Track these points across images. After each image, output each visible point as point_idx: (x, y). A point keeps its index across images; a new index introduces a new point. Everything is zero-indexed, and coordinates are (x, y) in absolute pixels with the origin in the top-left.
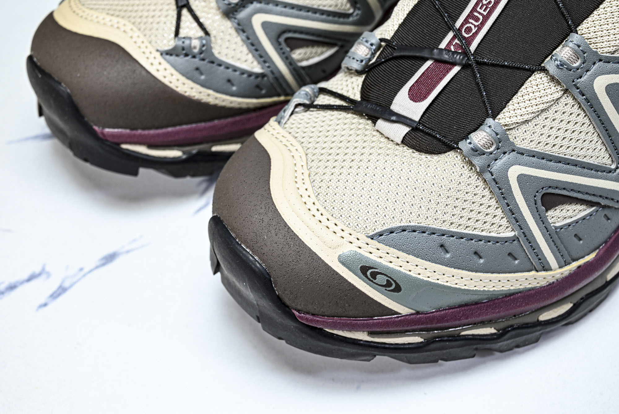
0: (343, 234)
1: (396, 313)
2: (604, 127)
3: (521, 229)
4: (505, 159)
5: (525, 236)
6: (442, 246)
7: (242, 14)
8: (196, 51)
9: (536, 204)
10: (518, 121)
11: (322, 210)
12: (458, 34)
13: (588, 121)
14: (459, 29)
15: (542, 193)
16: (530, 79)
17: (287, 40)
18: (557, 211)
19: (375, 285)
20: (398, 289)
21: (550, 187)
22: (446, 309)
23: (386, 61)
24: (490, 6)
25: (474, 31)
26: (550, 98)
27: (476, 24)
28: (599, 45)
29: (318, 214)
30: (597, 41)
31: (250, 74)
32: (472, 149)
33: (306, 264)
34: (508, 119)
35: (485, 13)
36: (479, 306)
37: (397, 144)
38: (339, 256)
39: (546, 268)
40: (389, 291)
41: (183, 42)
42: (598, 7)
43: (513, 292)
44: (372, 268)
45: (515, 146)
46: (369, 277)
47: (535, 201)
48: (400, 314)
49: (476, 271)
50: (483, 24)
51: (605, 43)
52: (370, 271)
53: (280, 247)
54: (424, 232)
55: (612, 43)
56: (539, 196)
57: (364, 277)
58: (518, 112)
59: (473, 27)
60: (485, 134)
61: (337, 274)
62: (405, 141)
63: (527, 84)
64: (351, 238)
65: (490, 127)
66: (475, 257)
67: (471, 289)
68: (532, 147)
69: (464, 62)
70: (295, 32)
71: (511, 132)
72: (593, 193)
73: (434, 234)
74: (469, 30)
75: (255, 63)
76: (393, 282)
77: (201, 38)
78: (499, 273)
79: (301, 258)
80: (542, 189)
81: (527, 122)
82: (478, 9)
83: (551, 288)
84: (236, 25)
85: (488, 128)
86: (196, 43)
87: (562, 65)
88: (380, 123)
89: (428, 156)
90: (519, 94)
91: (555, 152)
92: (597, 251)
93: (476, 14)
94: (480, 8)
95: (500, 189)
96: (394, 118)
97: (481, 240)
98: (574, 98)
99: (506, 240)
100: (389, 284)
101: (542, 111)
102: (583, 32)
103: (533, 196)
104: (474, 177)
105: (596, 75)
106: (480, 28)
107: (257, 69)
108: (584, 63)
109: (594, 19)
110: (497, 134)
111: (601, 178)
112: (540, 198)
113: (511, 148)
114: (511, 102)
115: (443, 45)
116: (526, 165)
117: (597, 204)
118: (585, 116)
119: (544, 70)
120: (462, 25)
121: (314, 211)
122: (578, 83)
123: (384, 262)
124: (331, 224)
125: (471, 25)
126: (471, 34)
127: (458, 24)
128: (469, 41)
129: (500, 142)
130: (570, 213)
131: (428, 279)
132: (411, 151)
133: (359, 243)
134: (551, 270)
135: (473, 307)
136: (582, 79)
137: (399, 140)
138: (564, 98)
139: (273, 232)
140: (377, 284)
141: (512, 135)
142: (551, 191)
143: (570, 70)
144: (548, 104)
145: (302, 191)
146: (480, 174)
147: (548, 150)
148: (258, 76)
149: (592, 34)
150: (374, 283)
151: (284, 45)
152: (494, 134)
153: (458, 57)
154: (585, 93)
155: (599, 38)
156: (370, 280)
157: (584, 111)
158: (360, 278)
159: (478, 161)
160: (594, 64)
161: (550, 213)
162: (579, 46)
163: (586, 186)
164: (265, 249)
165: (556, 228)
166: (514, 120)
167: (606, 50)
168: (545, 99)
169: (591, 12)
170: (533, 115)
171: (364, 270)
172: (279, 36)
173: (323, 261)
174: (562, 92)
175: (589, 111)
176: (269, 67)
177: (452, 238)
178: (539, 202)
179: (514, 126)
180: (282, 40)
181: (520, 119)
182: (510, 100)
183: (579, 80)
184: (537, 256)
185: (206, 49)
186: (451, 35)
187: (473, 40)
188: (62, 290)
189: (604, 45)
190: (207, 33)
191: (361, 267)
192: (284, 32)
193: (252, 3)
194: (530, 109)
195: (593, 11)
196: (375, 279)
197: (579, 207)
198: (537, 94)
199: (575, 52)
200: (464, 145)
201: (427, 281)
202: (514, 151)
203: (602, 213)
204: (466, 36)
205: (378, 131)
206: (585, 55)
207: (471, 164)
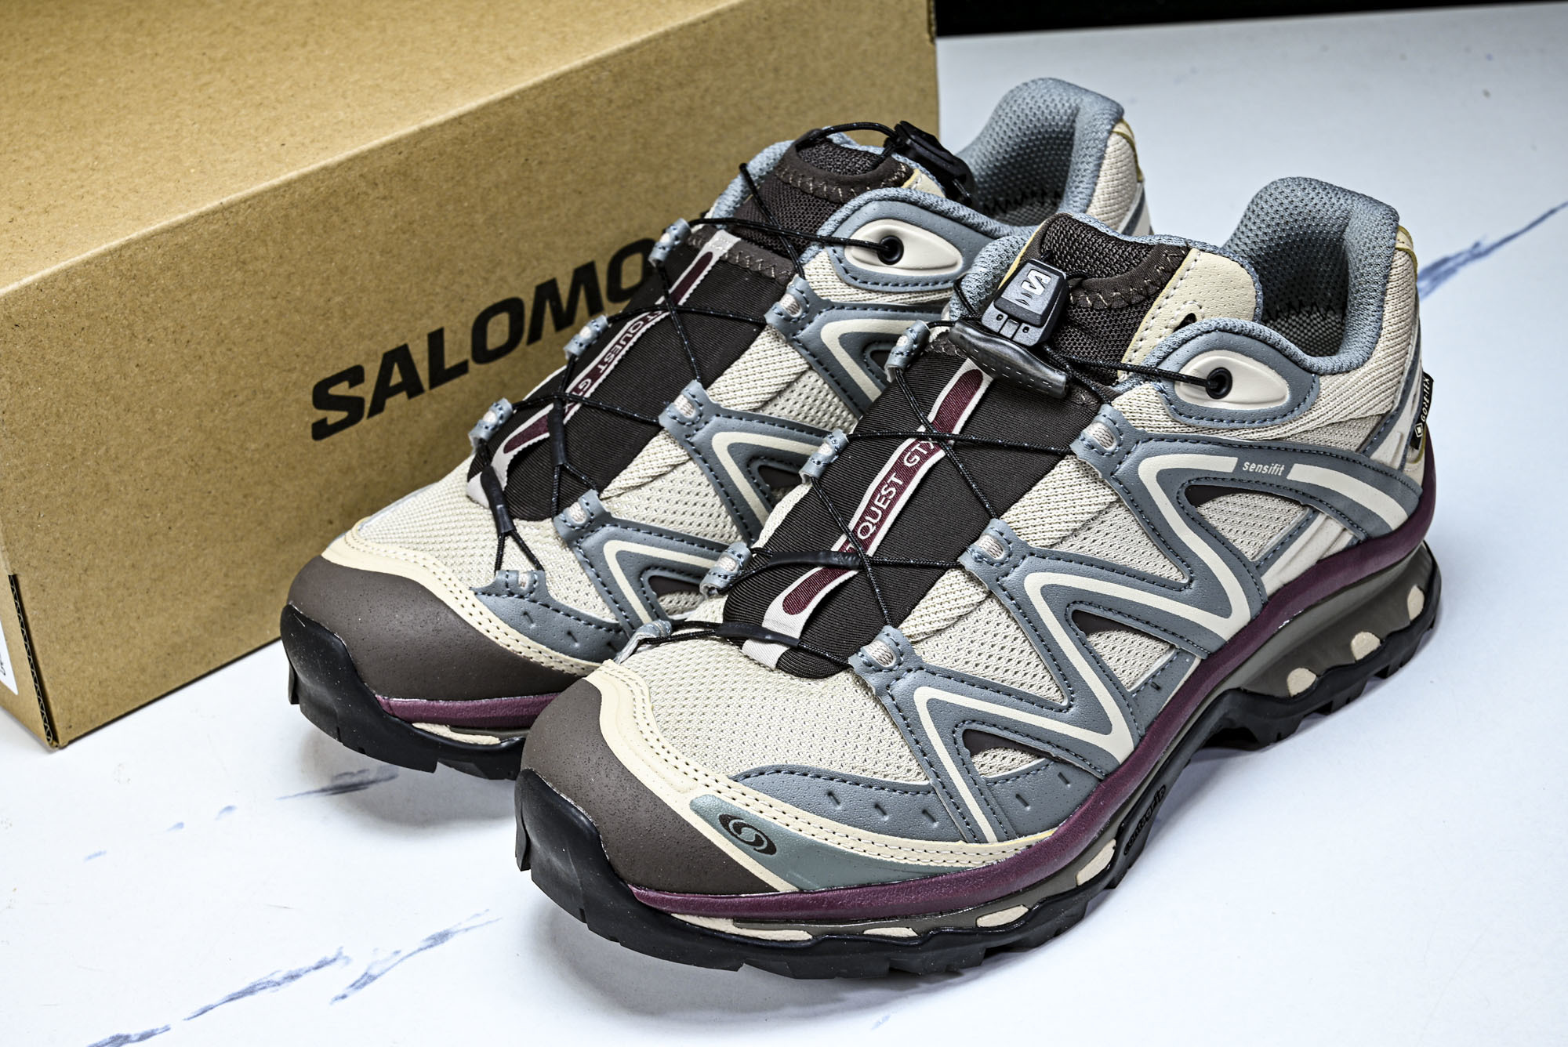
0: (696, 775)
1: (772, 889)
2: (1045, 645)
3: (938, 777)
4: (910, 678)
5: (944, 788)
6: (830, 794)
7: (590, 542)
8: (525, 588)
9: (955, 743)
10: (927, 631)
11: (669, 747)
12: (852, 537)
13: (1021, 635)
14: (854, 531)
15: (964, 728)
16: (942, 578)
17: (652, 579)
18: (988, 756)
19: (740, 842)
20: (771, 849)
21: (974, 721)
22: (840, 889)
23: (759, 573)
24: (891, 497)
25: (872, 530)
26: (968, 601)
27: (875, 521)
28: (1031, 537)
29: (663, 753)
30: (1028, 531)
31: (600, 625)
32: (865, 663)
33: (647, 811)
34: (913, 629)
35: (885, 507)
36: (887, 888)
37: (771, 670)
38: (692, 802)
39: (978, 838)
40: (759, 851)
41: (507, 576)
42: (1031, 489)
43: (934, 871)
44: (735, 818)
45: (922, 662)
46: (732, 830)
47: (955, 739)
48: (776, 891)
49: (879, 833)
50: (882, 521)
51: (1039, 534)
52: (733, 822)
53: (613, 789)
54: (806, 775)
55: (1048, 535)
56: (960, 731)
57: (725, 831)
58: (926, 619)
59: (870, 526)
60: (881, 644)
61: (688, 824)
62: (780, 666)
63: (938, 584)
64: (708, 781)
65: (888, 635)
66: (877, 814)
67: (874, 857)
68: (947, 665)
69: (857, 563)
70: (664, 568)
71: (918, 645)
72: (1037, 736)
73: (819, 777)
74: (865, 530)
75: (607, 611)
76: (764, 839)
77: (531, 573)
78: (912, 838)
79: (640, 804)
80: (964, 722)
81: (939, 631)
82: (876, 502)
83: (990, 871)
84: (581, 557)
85: (886, 637)
86: (525, 579)
87: (980, 558)
88: (749, 645)
89: (809, 681)
90: (928, 597)
91: (979, 673)
92: (1056, 829)
93: (873, 509)
94: (879, 501)
95: (905, 719)
96: (769, 637)
97: (883, 789)
98: (1001, 604)
99: (917, 790)
100: (758, 842)
101: (960, 617)
102: (1010, 520)
103: (950, 730)
104: (871, 704)
105: (1026, 573)
106: (879, 526)
107: (610, 618)
108: (1009, 556)
109: (1024, 503)
110: (897, 644)
111: (1047, 716)
112: (961, 736)
113: (917, 665)
114: (917, 607)
115: (836, 548)
116: (938, 687)
117: (1047, 755)
118: (1017, 629)
119: (961, 567)
120: (858, 525)
121: (658, 749)
122: (1004, 582)
123: (753, 811)
124: (681, 764)
125: (868, 524)
126: (869, 535)
127: (852, 526)
128: (866, 544)
129: (902, 655)
130: (1006, 763)
131: (812, 837)
132: (789, 677)
133: (719, 786)
134: (987, 842)
135: (879, 888)
136: (1009, 577)
137: (772, 664)
138: (987, 603)
139: (603, 773)
140: (742, 841)
141: (918, 650)
142: (974, 726)
143: (992, 565)
144: (966, 609)
145: (643, 726)
146: (877, 699)
147: (969, 670)
148: (611, 627)
149: (1022, 522)
150: (739, 839)
151: (647, 587)
152: (894, 645)
153: (850, 559)
154: (1015, 596)
155: (1030, 528)
156: (732, 834)
157: (1015, 621)
158: (719, 831)
159: (873, 680)
160: (1024, 558)
161: (978, 759)
162: (1002, 534)
163: (1025, 724)
164: (592, 795)
165: (987, 781)
166: (921, 629)
167: (1040, 543)
168: (961, 602)
169: (1021, 496)
170: (946, 623)
171: (725, 820)
172: (641, 574)
173: (669, 808)
174: (985, 595)
175: (1022, 621)
176: (626, 617)
177: (843, 784)
178: (960, 741)
179: (922, 637)
180: (645, 579)
181: (928, 628)
182: (916, 604)
183: (1005, 578)
184: (964, 818)
185: (538, 586)
186: (843, 539)
187: (870, 543)
188: (368, 979)
189: (1037, 537)
190: (539, 567)
191: (720, 816)
192: (648, 568)
193: (604, 526)
194: (941, 615)
195: (1024, 494)
196: (740, 833)
197: (1019, 755)
198: (951, 596)
199: (997, 541)
200: (854, 661)
201: (811, 840)
202: (921, 669)
203: (1053, 768)
204: (863, 538)
205: (747, 656)
206: (1010, 546)
207: (865, 686)
